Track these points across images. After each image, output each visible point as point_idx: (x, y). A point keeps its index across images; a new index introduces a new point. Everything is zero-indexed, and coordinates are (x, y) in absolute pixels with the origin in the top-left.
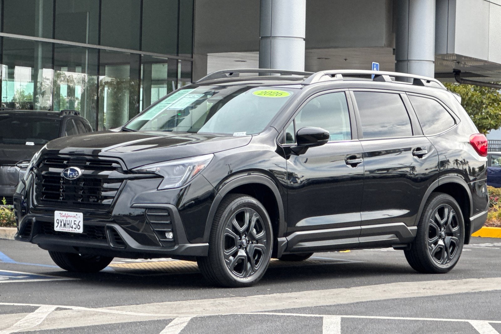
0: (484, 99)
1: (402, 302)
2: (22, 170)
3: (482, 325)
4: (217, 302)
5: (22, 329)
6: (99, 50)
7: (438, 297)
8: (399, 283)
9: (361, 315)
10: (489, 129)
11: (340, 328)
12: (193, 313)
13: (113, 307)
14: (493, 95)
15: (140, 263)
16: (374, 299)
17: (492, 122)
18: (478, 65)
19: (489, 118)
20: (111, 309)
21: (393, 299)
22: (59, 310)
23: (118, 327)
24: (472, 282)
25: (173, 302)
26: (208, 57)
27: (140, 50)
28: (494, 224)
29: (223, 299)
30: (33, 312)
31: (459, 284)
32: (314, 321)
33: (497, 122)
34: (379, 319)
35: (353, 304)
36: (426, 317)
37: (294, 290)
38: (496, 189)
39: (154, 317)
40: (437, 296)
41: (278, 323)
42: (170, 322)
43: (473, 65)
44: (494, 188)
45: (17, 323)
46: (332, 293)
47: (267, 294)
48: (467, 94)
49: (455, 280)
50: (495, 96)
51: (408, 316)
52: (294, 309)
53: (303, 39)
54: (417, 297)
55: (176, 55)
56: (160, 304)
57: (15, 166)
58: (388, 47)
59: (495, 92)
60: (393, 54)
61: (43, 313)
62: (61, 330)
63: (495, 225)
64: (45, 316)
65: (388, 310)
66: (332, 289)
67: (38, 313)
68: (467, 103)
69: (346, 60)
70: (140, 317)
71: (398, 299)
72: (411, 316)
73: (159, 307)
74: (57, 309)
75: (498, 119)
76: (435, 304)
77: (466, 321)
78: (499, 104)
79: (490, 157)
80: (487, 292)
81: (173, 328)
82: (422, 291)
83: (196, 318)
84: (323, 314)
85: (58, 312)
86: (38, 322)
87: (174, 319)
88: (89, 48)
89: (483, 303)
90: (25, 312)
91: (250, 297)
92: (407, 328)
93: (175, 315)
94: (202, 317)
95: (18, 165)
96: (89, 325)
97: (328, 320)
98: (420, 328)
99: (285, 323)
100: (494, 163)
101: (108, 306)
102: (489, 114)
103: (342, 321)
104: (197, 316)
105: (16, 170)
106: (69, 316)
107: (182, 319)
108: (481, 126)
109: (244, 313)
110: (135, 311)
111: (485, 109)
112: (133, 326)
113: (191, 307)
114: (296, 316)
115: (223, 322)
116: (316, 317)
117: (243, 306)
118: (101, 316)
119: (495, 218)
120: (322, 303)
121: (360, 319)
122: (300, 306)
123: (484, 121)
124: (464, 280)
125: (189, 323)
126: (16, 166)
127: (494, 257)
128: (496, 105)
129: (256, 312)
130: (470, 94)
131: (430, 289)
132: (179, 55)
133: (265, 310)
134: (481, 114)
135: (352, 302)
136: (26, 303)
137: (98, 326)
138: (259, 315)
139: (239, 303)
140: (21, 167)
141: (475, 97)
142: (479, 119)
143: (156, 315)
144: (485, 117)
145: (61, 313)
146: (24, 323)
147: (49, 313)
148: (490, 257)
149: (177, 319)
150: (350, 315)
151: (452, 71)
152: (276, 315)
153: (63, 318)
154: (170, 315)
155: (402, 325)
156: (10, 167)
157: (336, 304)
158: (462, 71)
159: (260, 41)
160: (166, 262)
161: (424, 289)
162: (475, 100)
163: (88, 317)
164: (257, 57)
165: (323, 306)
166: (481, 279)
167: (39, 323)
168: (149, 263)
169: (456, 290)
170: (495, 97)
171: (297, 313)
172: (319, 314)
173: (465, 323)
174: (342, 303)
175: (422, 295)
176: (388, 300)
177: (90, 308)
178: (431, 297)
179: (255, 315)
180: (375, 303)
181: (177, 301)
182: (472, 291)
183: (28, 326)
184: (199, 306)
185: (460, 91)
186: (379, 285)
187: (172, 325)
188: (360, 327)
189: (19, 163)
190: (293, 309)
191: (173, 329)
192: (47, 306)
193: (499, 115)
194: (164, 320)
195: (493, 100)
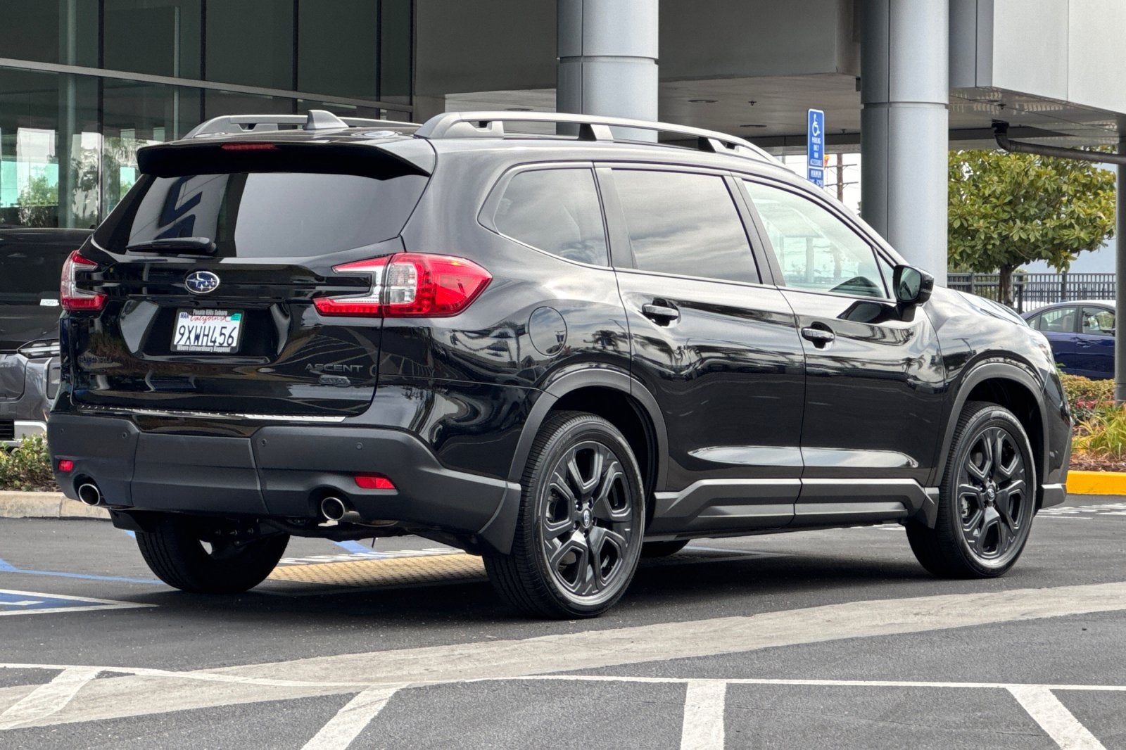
0: (1065, 183)
1: (865, 646)
2: (33, 362)
3: (1035, 696)
4: (456, 653)
5: (21, 722)
6: (203, 90)
7: (944, 633)
8: (862, 602)
9: (772, 678)
10: (1077, 250)
11: (723, 708)
12: (401, 678)
13: (226, 669)
14: (1082, 173)
15: (292, 567)
16: (804, 640)
17: (1082, 235)
18: (1046, 111)
19: (1076, 226)
20: (220, 673)
21: (845, 640)
22: (107, 677)
23: (234, 716)
24: (1024, 596)
25: (358, 655)
26: (447, 101)
27: (295, 89)
28: (1081, 465)
29: (469, 645)
30: (47, 682)
31: (995, 603)
32: (666, 692)
33: (1093, 234)
34: (810, 685)
35: (756, 652)
36: (913, 680)
37: (629, 622)
38: (1094, 382)
39: (314, 688)
40: (941, 631)
41: (587, 699)
42: (349, 700)
43: (1035, 110)
44: (1088, 381)
45: (11, 708)
46: (711, 629)
47: (568, 633)
48: (1026, 173)
49: (986, 594)
50: (1089, 176)
51: (873, 678)
52: (626, 666)
53: (653, 62)
54: (899, 635)
55: (375, 98)
56: (329, 658)
57: (15, 353)
58: (843, 74)
59: (1088, 168)
60: (857, 90)
61: (69, 684)
62: (106, 722)
63: (1083, 467)
64: (73, 692)
65: (833, 664)
66: (712, 620)
67: (57, 684)
68: (1027, 192)
69: (752, 103)
70: (283, 689)
71: (857, 638)
72: (882, 678)
73: (328, 666)
74: (102, 675)
75: (1095, 227)
76: (936, 649)
77: (1002, 686)
78: (1096, 195)
79: (1080, 312)
80: (1054, 620)
81: (355, 714)
82: (911, 619)
83: (407, 690)
84: (687, 677)
85: (105, 681)
86: (57, 704)
87: (358, 693)
88: (180, 88)
89: (1043, 644)
90: (30, 684)
91: (531, 639)
92: (870, 705)
93: (362, 684)
94: (420, 688)
95: (24, 351)
96: (169, 710)
97: (697, 690)
98: (898, 705)
99: (602, 699)
100: (1087, 324)
101: (215, 666)
102: (1076, 216)
103: (728, 692)
104: (410, 685)
105: (19, 361)
106: (127, 690)
107: (376, 692)
108: (1057, 244)
109: (513, 678)
110: (272, 677)
111: (1066, 207)
112: (265, 711)
113: (399, 664)
114: (627, 682)
115: (466, 698)
116: (672, 684)
117: (513, 661)
118: (198, 690)
119: (1084, 451)
120: (688, 652)
121: (768, 686)
122: (639, 660)
123: (1066, 232)
124: (1007, 593)
125: (390, 703)
126: (20, 352)
127: (1078, 537)
128: (1091, 197)
129: (541, 675)
130: (1032, 173)
131: (929, 614)
132: (382, 98)
133: (561, 670)
134: (1058, 218)
135: (755, 647)
136: (34, 662)
137: (189, 711)
138: (547, 680)
139: (506, 654)
140: (30, 356)
141: (1043, 179)
142: (1054, 229)
143: (321, 684)
144: (1067, 223)
145: (108, 683)
146: (26, 708)
147: (83, 684)
148: (1070, 538)
149: (363, 693)
150: (748, 677)
151: (989, 124)
152: (583, 681)
153: (114, 695)
154: (351, 684)
155: (859, 699)
156: (5, 355)
157: (720, 653)
158: (1011, 125)
159: (557, 66)
160: (349, 564)
161: (917, 614)
162: (1044, 185)
163: (169, 692)
164: (551, 100)
165: (688, 659)
166: (1045, 589)
167: (62, 706)
168: (311, 566)
169: (985, 616)
170: (1089, 179)
171: (631, 675)
172: (679, 677)
173: (998, 690)
174: (732, 650)
175: (911, 630)
176: (833, 642)
177: (173, 671)
178: (928, 633)
179: (538, 681)
180: (806, 649)
181: (367, 652)
182: (1022, 619)
183: (36, 715)
184: (415, 662)
185: (1009, 167)
186: (816, 608)
187: (352, 707)
188: (767, 705)
189: (24, 347)
190: (621, 665)
191: (353, 717)
192: (79, 668)
193: (1098, 219)
194: (335, 696)
195: (1085, 185)
